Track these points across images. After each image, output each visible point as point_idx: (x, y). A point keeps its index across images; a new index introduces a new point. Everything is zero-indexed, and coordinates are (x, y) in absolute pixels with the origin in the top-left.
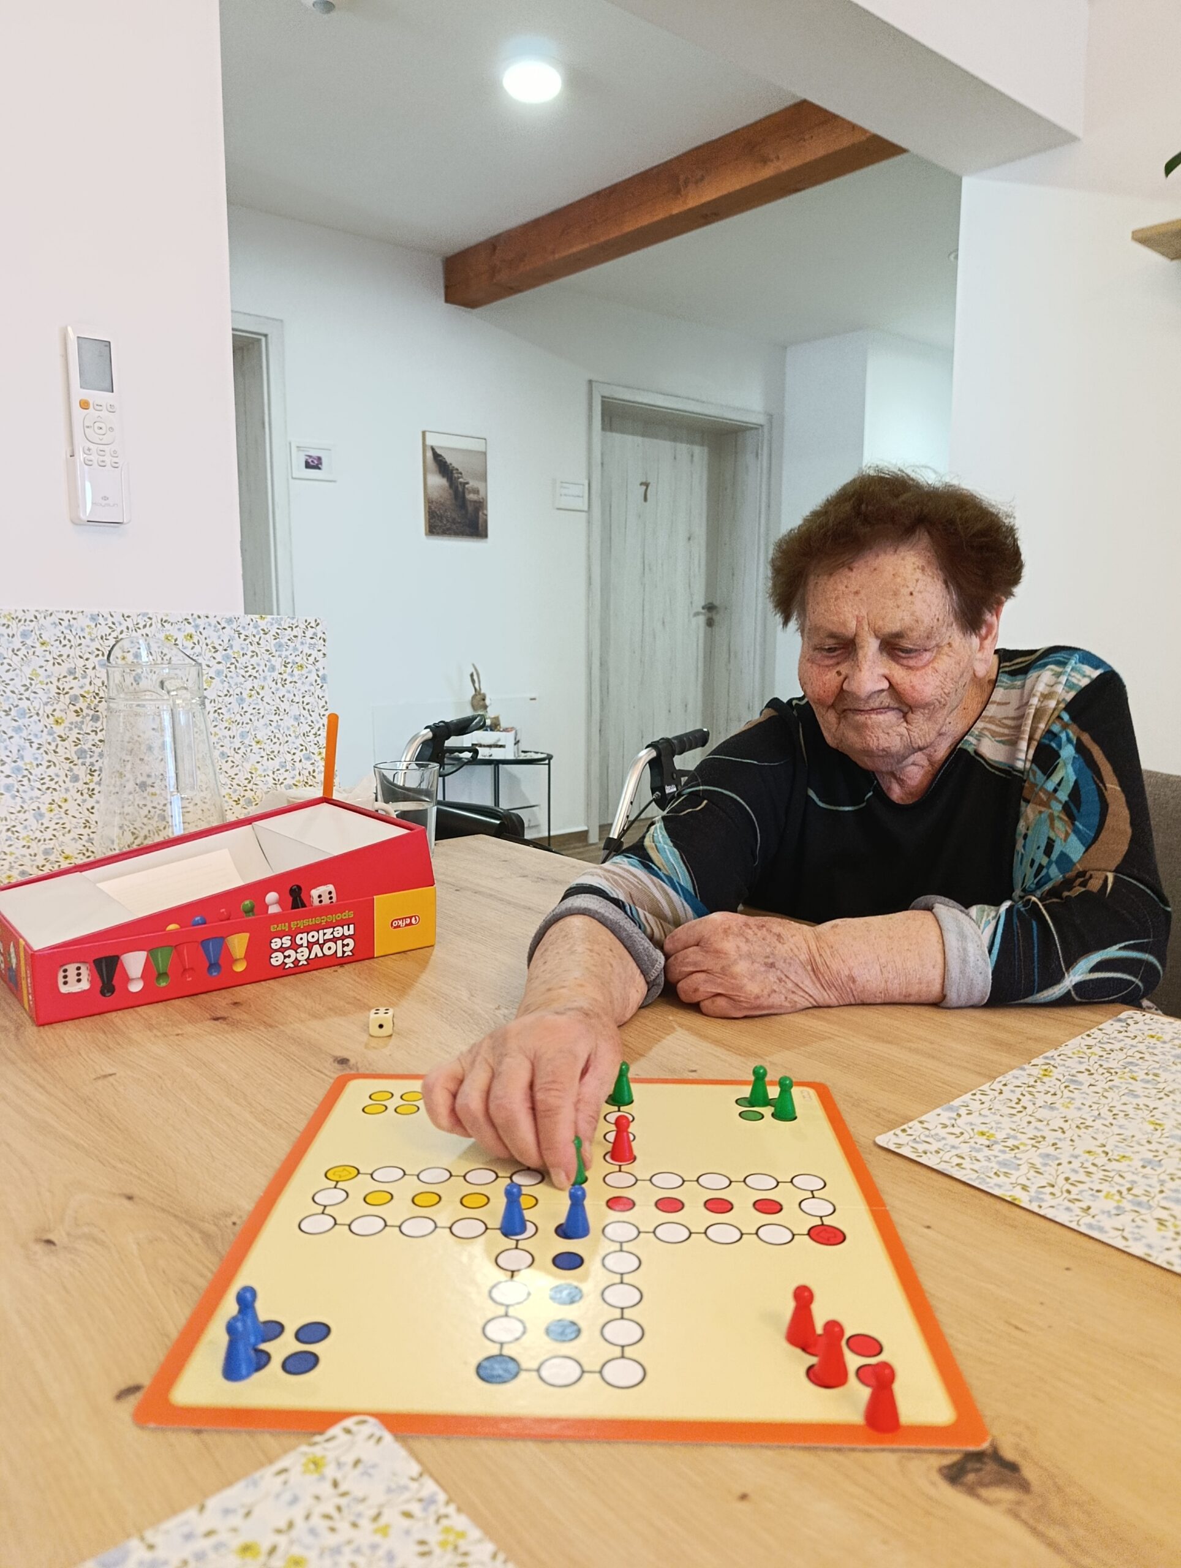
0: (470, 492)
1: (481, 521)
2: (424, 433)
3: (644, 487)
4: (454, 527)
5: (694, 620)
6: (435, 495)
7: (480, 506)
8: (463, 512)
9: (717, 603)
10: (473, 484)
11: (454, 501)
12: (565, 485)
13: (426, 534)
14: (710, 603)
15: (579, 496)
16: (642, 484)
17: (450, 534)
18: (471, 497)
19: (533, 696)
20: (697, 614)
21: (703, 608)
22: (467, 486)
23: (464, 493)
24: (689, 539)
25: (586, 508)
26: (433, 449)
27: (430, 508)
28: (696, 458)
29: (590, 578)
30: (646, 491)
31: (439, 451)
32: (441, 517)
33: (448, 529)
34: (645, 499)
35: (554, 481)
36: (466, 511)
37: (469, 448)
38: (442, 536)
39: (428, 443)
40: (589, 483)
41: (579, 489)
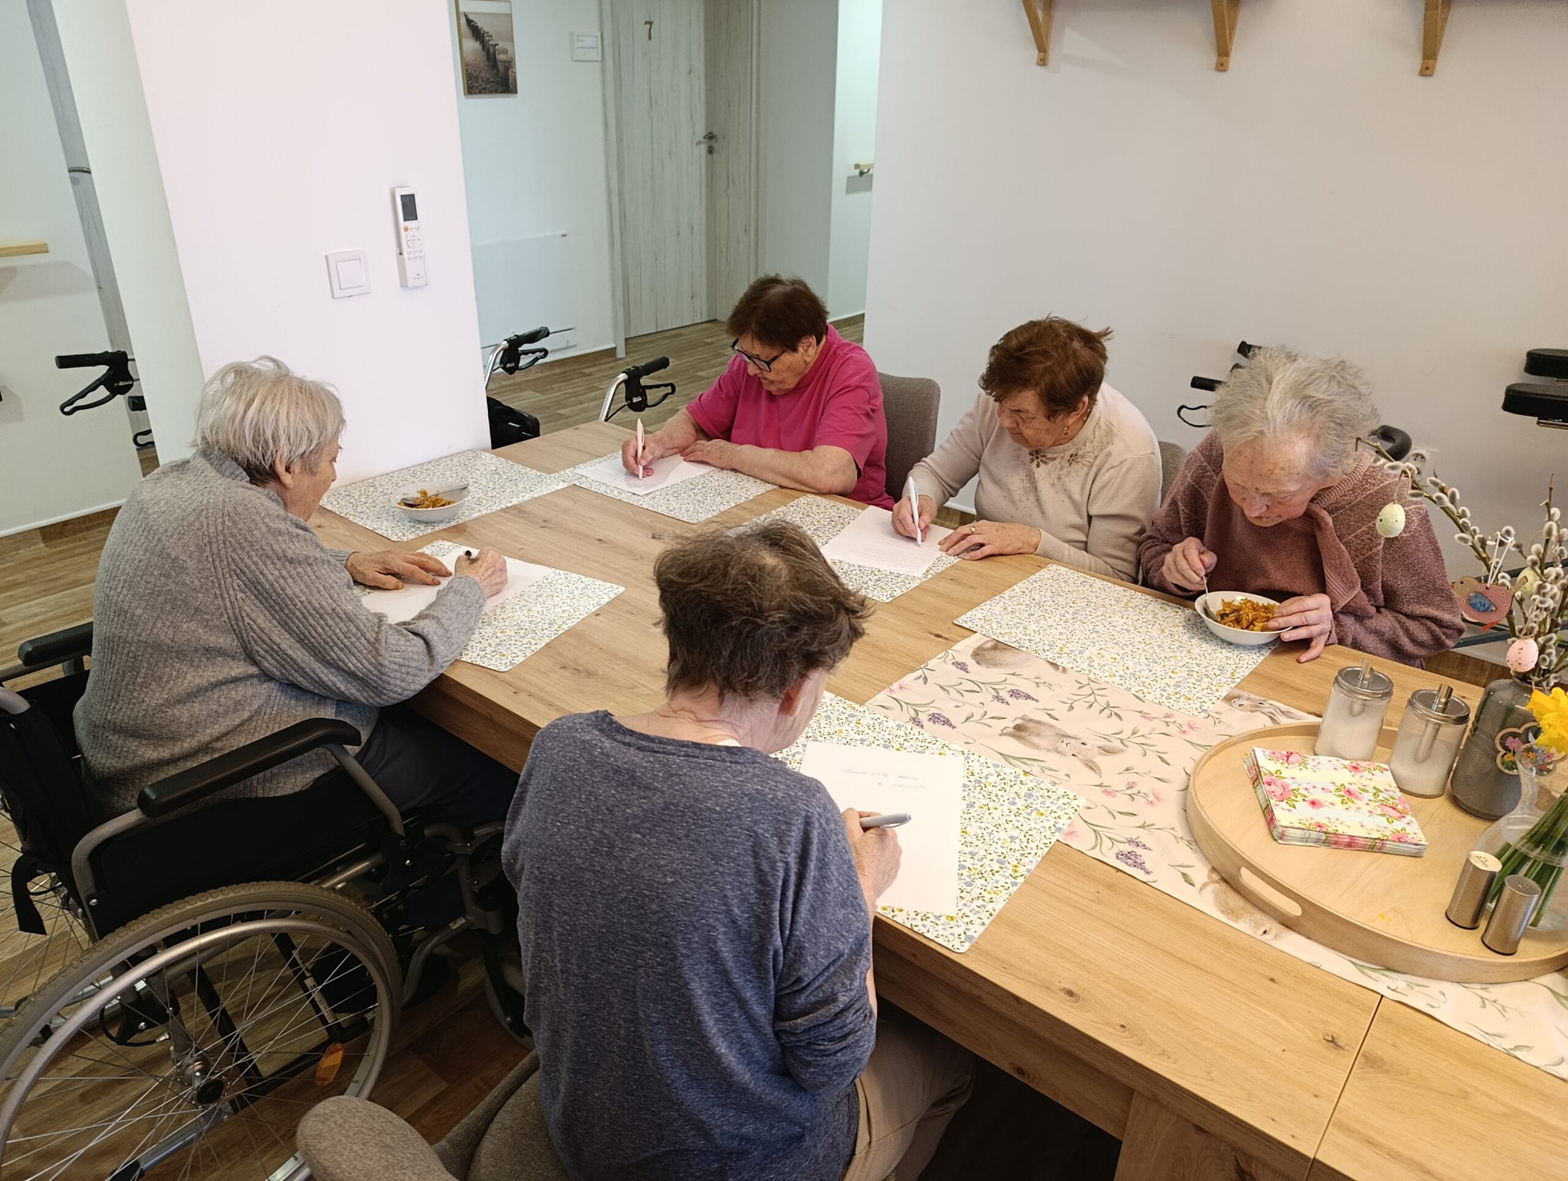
0: (500, 53)
1: (511, 79)
3: (648, 26)
4: (488, 86)
5: (697, 148)
6: (470, 58)
7: (509, 64)
8: (495, 72)
9: (715, 133)
10: (502, 45)
11: (487, 63)
12: (580, 38)
13: (465, 94)
14: (710, 133)
15: (592, 48)
16: (646, 23)
17: (486, 93)
18: (500, 57)
19: (563, 232)
20: (699, 143)
21: (704, 138)
22: (497, 47)
23: (495, 54)
24: (690, 73)
25: (600, 59)
26: (466, 16)
27: (467, 70)
29: (606, 123)
30: (650, 29)
31: (471, 17)
32: (477, 78)
33: (484, 89)
34: (650, 38)
35: (572, 35)
36: (498, 71)
37: (498, 12)
38: (479, 96)
39: (462, 9)
40: (602, 35)
41: (593, 41)
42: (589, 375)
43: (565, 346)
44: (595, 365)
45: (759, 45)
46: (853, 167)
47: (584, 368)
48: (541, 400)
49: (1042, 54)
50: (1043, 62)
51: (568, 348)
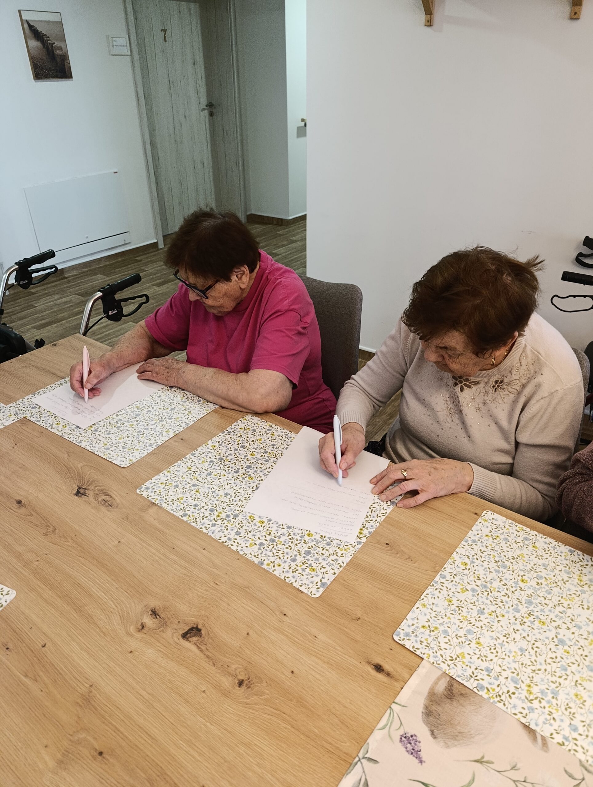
0: (56, 50)
1: (67, 67)
2: (19, 11)
3: (163, 33)
4: (51, 73)
5: (202, 113)
6: (35, 53)
7: (65, 58)
8: (55, 63)
9: (214, 102)
10: (57, 44)
11: (48, 57)
12: (114, 39)
13: (34, 80)
14: (210, 103)
15: (124, 46)
16: (162, 30)
17: (49, 78)
18: (58, 52)
19: (115, 171)
20: (203, 109)
21: (206, 106)
22: (54, 45)
23: (53, 50)
24: (194, 64)
25: (129, 54)
26: (28, 22)
27: (33, 62)
28: (192, 12)
30: (165, 34)
31: (32, 24)
32: (42, 67)
33: (47, 75)
34: (165, 41)
35: (107, 37)
36: (57, 64)
37: (51, 20)
38: (45, 80)
39: (24, 18)
40: (129, 37)
41: (124, 41)
42: (140, 261)
43: (123, 243)
44: (145, 254)
45: (236, 44)
46: (300, 120)
47: (137, 257)
48: (106, 281)
49: (429, 16)
50: (429, 23)
51: (125, 244)
